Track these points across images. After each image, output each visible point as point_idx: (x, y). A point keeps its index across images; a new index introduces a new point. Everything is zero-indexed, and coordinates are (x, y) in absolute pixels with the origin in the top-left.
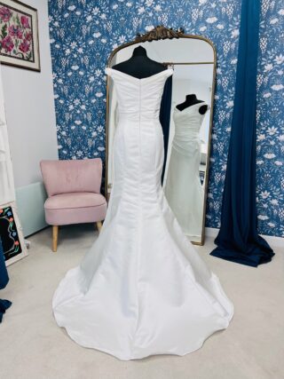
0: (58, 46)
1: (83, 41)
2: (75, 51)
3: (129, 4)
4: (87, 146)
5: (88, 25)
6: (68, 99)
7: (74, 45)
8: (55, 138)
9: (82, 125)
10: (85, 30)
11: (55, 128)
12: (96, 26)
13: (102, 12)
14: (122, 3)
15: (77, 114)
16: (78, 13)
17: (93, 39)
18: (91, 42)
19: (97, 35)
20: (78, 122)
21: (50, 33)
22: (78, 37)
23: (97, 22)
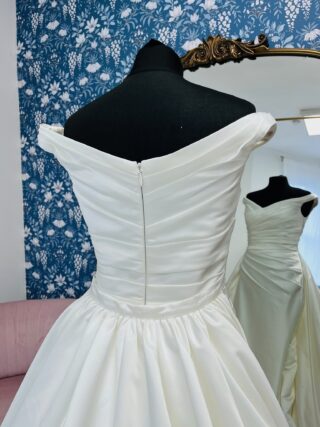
0: (30, 92)
1: (70, 79)
2: (56, 99)
3: (151, 6)
4: (73, 268)
5: (78, 51)
6: (44, 182)
7: (55, 88)
8: (21, 248)
9: (65, 228)
10: (74, 60)
11: (23, 232)
12: (92, 52)
13: (103, 26)
14: (139, 5)
15: (58, 209)
16: (63, 33)
17: (87, 74)
18: (83, 81)
19: (93, 68)
20: (59, 224)
21: (20, 70)
22: (62, 74)
23: (94, 45)
